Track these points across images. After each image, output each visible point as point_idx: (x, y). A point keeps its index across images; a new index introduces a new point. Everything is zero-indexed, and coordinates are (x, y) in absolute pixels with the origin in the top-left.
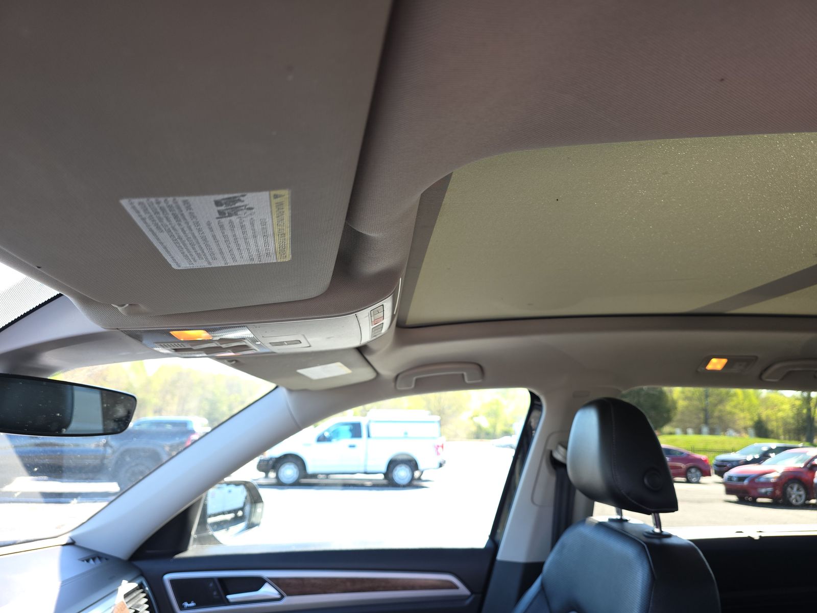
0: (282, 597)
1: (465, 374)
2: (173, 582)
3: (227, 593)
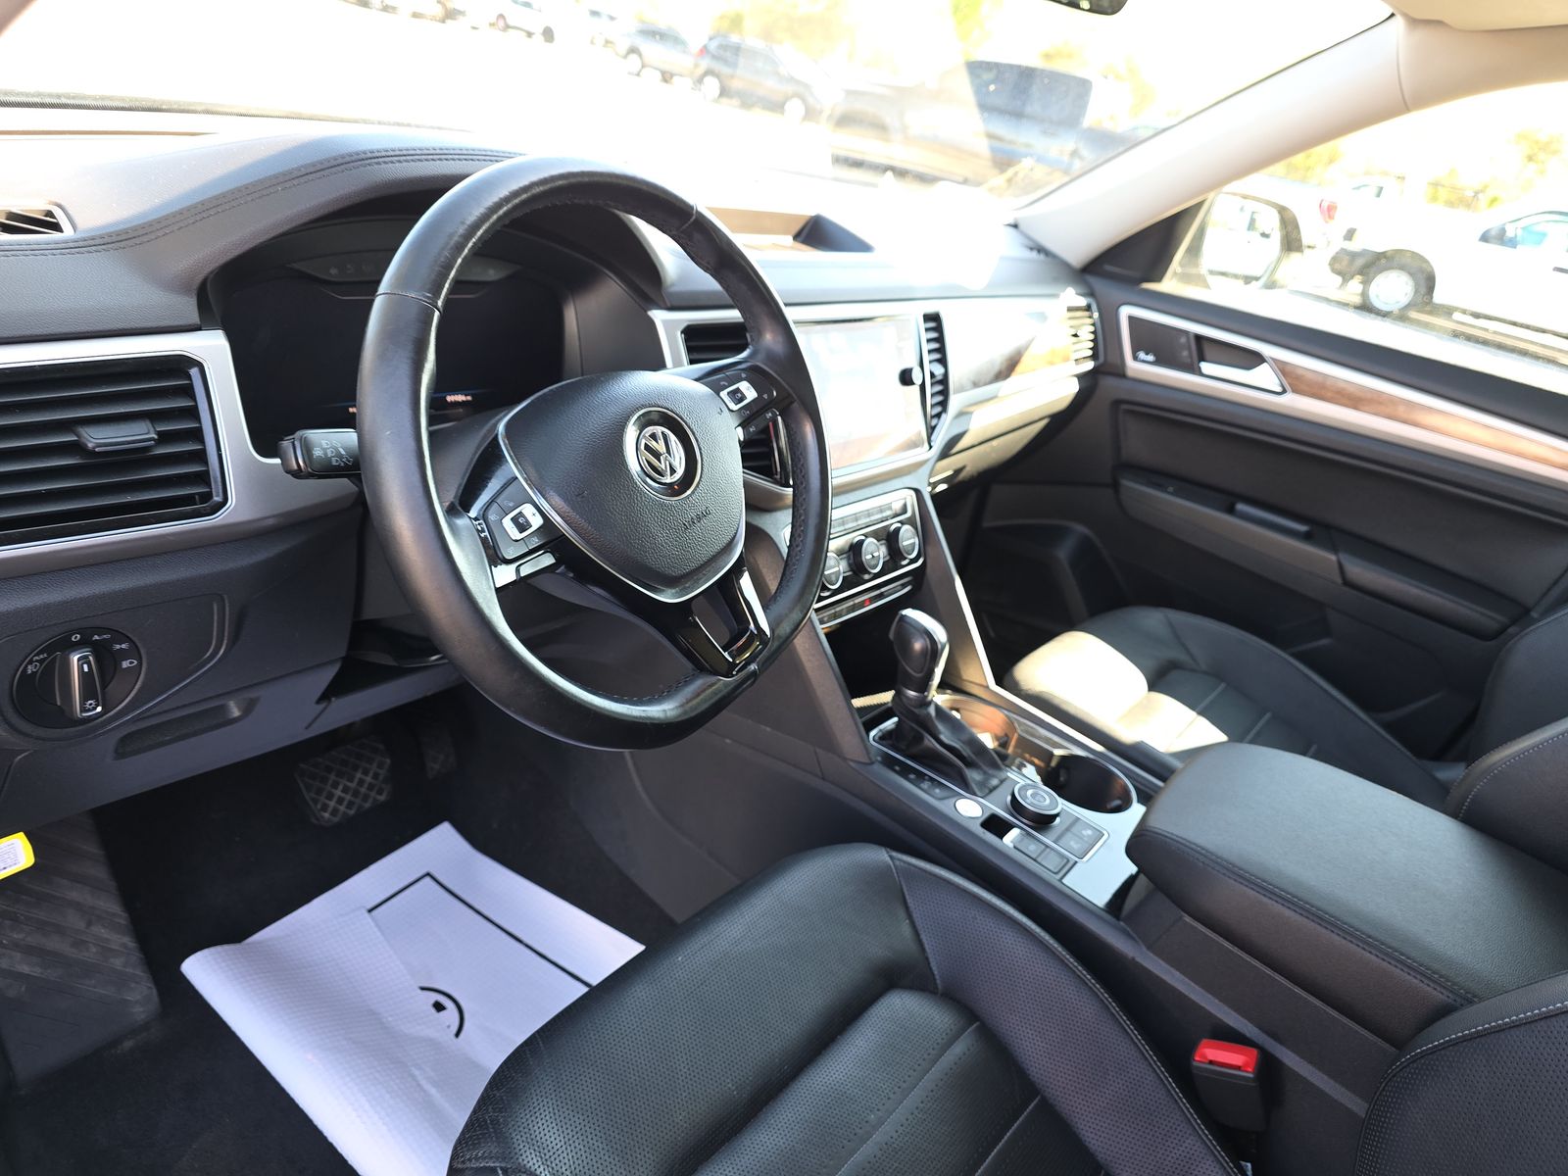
0: (1284, 391)
2: (1132, 319)
3: (1202, 359)
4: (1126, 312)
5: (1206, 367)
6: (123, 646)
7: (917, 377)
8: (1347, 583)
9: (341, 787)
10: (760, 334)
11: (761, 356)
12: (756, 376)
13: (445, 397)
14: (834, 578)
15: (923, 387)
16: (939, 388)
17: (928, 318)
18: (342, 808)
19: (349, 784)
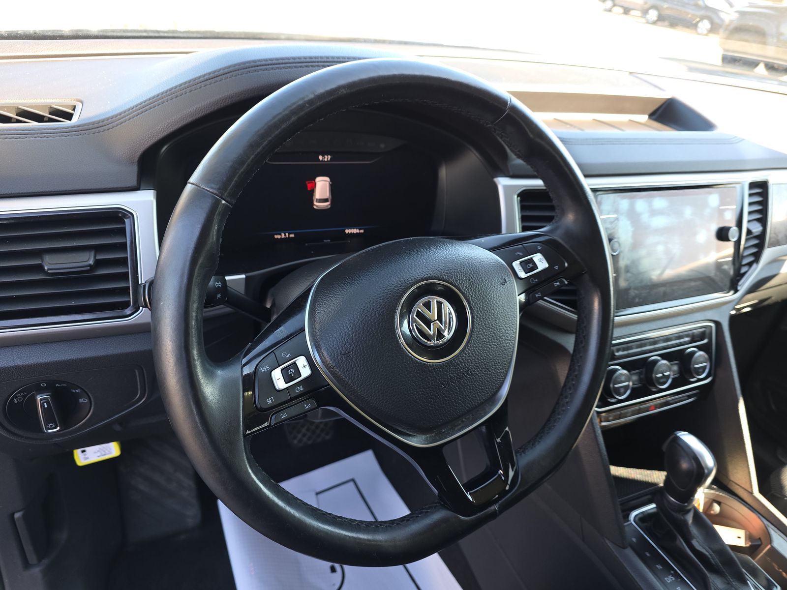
6: (77, 391)
7: (733, 233)
9: (306, 428)
10: (563, 213)
11: (560, 232)
12: (551, 249)
13: (345, 230)
14: (622, 391)
15: (738, 243)
16: (756, 242)
17: (753, 185)
18: (305, 439)
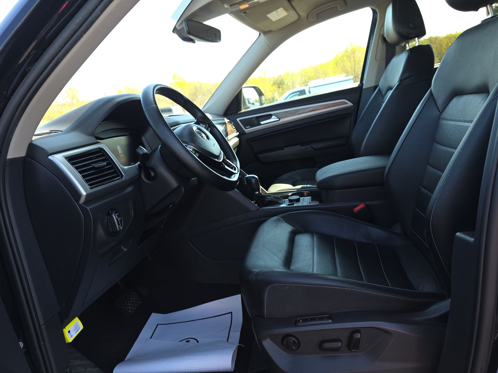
0: (280, 119)
1: (338, 6)
2: (240, 120)
3: (260, 122)
4: (238, 120)
5: (262, 123)
8: (315, 150)
9: (129, 303)
18: (132, 308)
19: (131, 302)
